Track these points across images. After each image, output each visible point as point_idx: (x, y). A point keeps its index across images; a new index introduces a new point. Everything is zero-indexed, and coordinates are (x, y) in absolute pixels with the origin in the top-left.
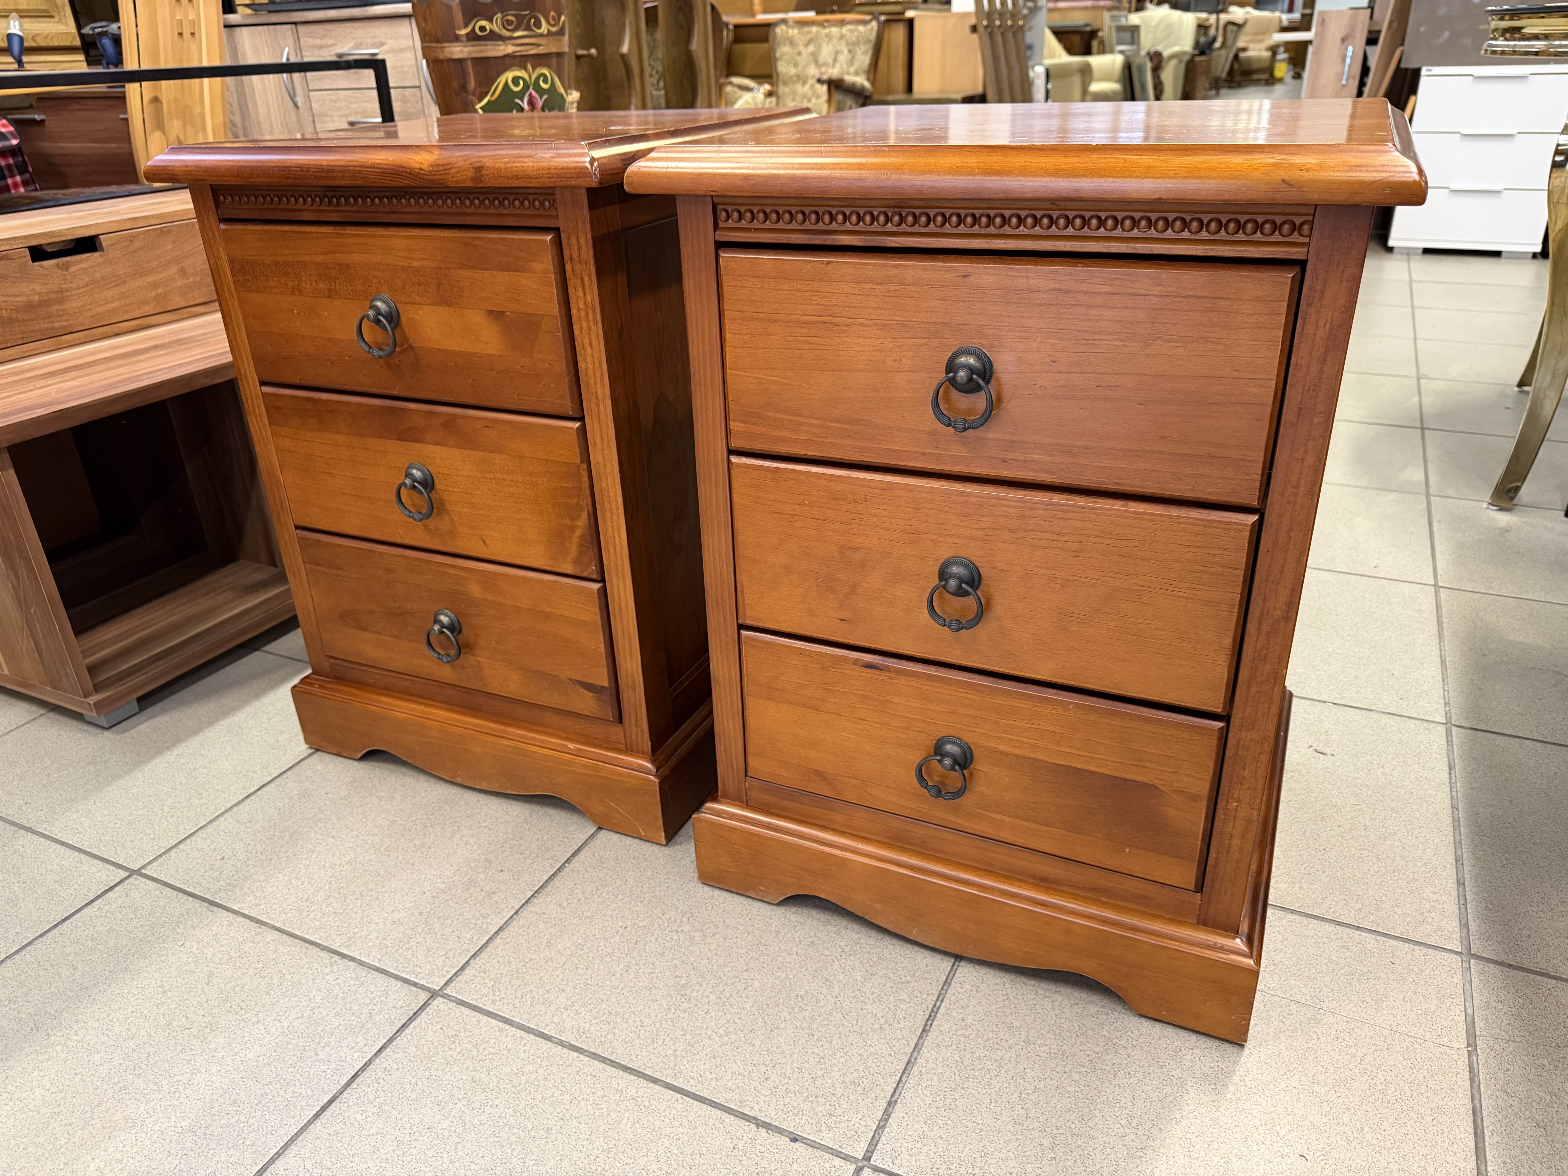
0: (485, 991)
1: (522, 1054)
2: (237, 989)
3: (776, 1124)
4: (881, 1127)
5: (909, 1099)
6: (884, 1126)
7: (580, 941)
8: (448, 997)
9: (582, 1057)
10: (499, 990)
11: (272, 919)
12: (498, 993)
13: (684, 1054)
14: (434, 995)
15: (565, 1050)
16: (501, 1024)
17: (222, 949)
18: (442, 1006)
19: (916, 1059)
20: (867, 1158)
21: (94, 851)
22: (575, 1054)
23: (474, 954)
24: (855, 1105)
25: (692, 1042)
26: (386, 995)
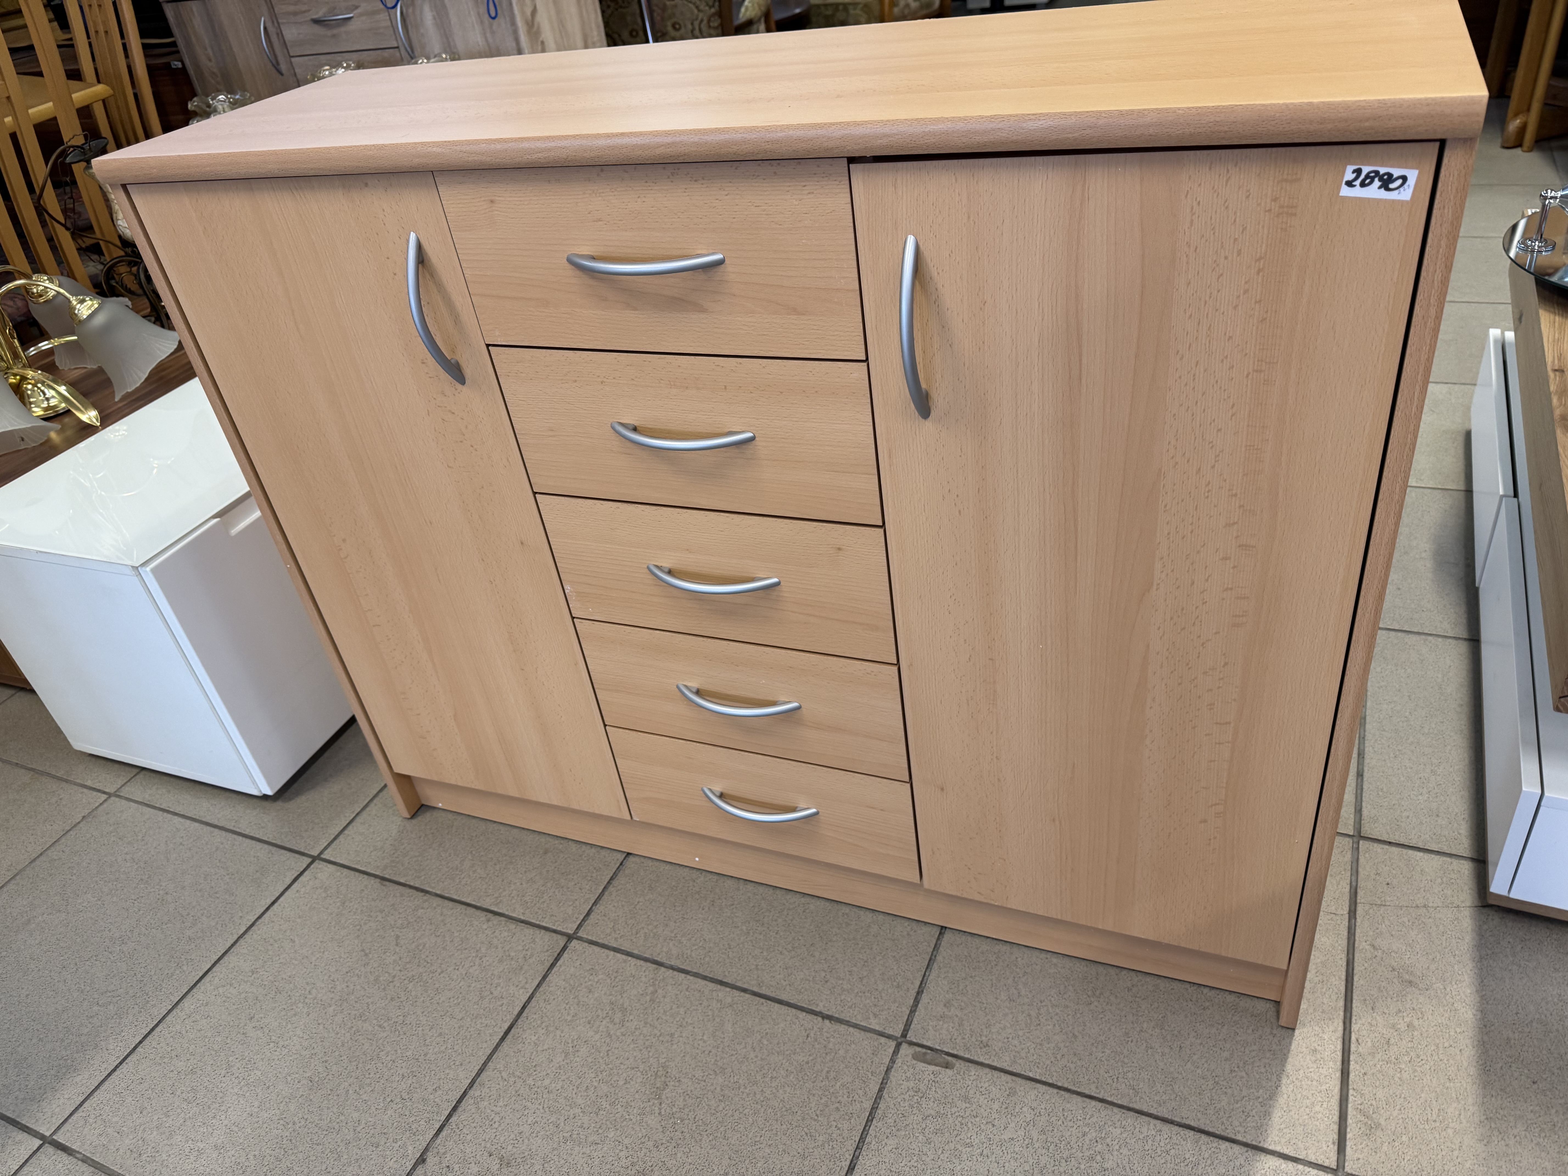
0: (608, 931)
1: (643, 979)
2: (421, 948)
3: (837, 1015)
4: (913, 1011)
5: (932, 988)
6: (915, 1011)
7: (673, 884)
8: (580, 939)
9: (688, 977)
10: (619, 930)
11: (433, 888)
12: (618, 932)
13: (763, 967)
14: (570, 938)
15: (675, 973)
16: (624, 957)
17: (401, 916)
18: (577, 946)
19: (935, 956)
20: (904, 1035)
21: (279, 843)
22: (683, 975)
23: (595, 902)
24: (893, 996)
25: (769, 957)
26: (534, 941)
